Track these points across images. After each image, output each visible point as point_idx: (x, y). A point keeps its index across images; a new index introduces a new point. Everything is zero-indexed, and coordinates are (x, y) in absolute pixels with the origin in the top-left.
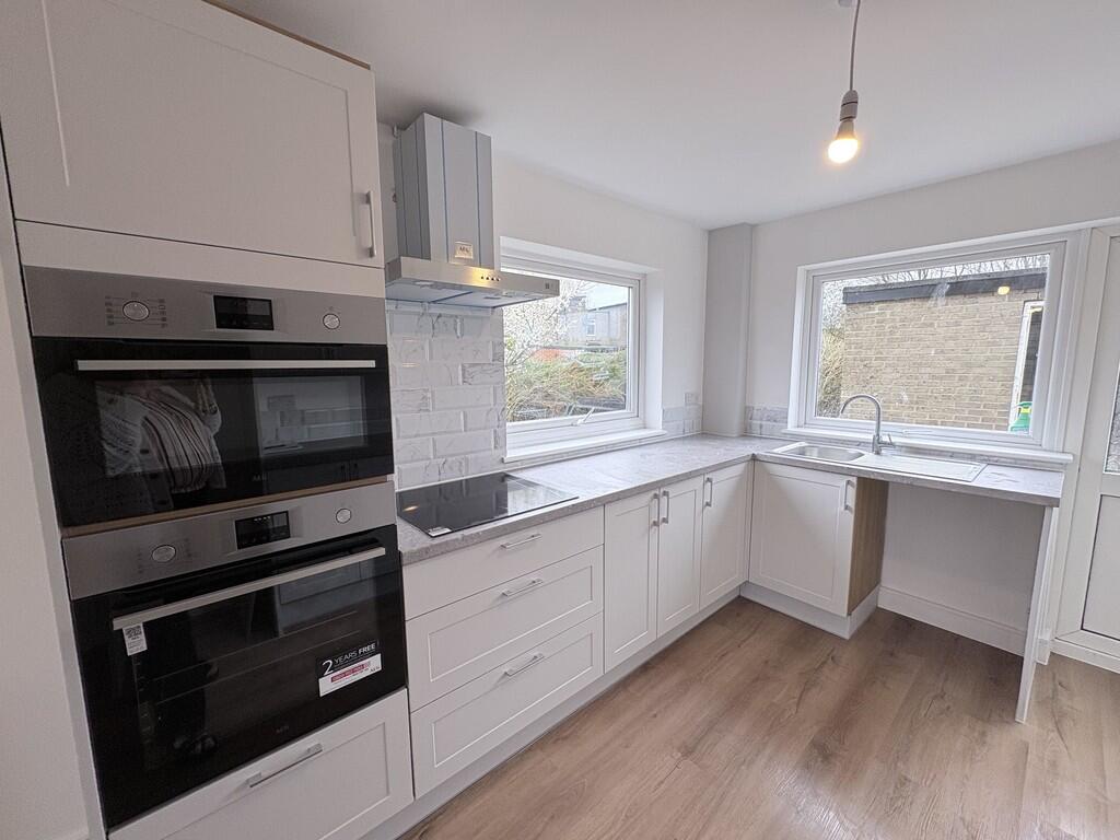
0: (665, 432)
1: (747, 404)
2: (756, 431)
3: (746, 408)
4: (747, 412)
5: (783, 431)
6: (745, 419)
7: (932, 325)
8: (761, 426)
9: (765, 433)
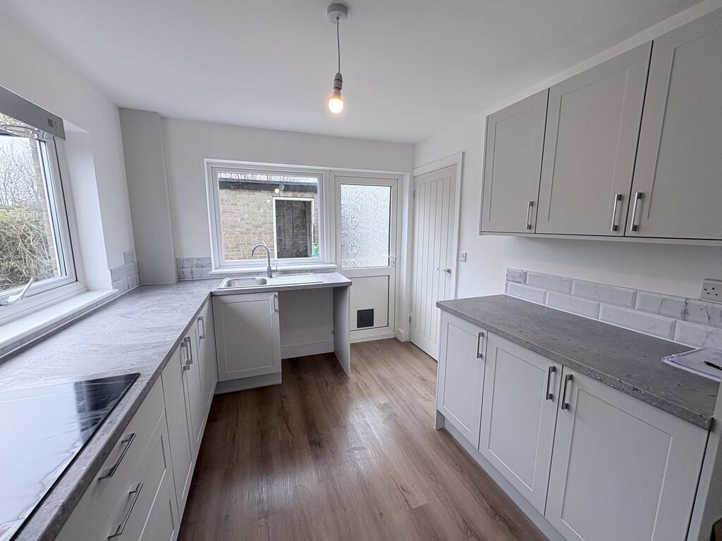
0: (117, 290)
1: (177, 257)
2: (188, 276)
3: (177, 260)
4: (179, 263)
5: (210, 273)
6: (177, 268)
7: (236, 205)
8: (192, 273)
9: (196, 276)
